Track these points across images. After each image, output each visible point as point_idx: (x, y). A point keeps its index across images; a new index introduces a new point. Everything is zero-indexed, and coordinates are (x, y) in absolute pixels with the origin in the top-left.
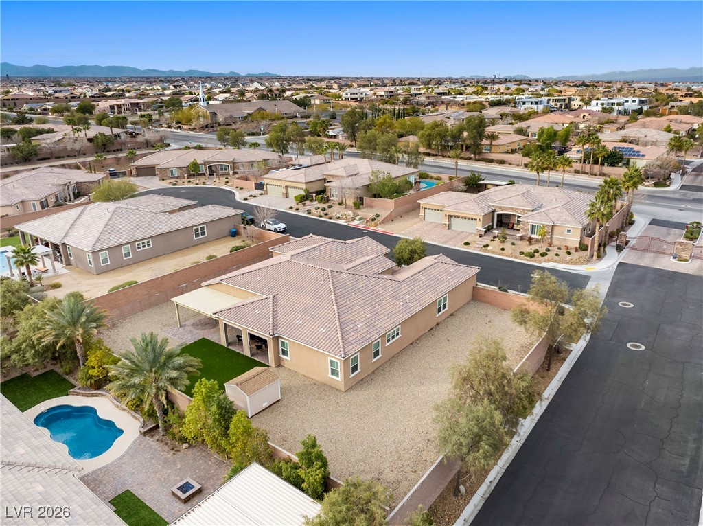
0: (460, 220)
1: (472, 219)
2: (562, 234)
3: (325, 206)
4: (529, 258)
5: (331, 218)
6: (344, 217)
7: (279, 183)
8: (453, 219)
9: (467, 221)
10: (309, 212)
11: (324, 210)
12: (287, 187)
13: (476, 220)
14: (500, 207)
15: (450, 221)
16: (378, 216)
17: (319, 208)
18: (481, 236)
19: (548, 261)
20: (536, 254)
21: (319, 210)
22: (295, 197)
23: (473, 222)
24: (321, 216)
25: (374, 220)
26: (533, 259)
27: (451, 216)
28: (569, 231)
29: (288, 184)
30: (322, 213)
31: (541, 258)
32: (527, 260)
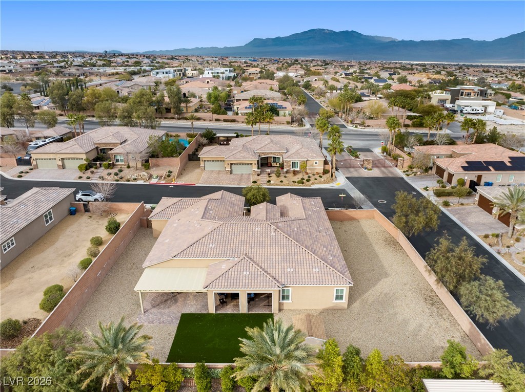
0: (239, 166)
1: (248, 164)
2: (312, 165)
3: (115, 170)
4: (301, 184)
5: (129, 181)
6: (140, 177)
7: (52, 156)
8: (233, 166)
9: (244, 166)
10: (102, 178)
11: (116, 174)
12: (63, 159)
13: (251, 164)
14: (263, 153)
15: (231, 168)
16: (170, 172)
17: (111, 174)
18: (258, 175)
19: (313, 184)
20: (304, 181)
21: (112, 175)
22: (79, 167)
23: (250, 166)
24: (118, 181)
25: (169, 176)
26: (304, 184)
27: (231, 164)
28: (316, 163)
29: (63, 156)
30: (116, 178)
31: (307, 183)
32: (300, 186)
